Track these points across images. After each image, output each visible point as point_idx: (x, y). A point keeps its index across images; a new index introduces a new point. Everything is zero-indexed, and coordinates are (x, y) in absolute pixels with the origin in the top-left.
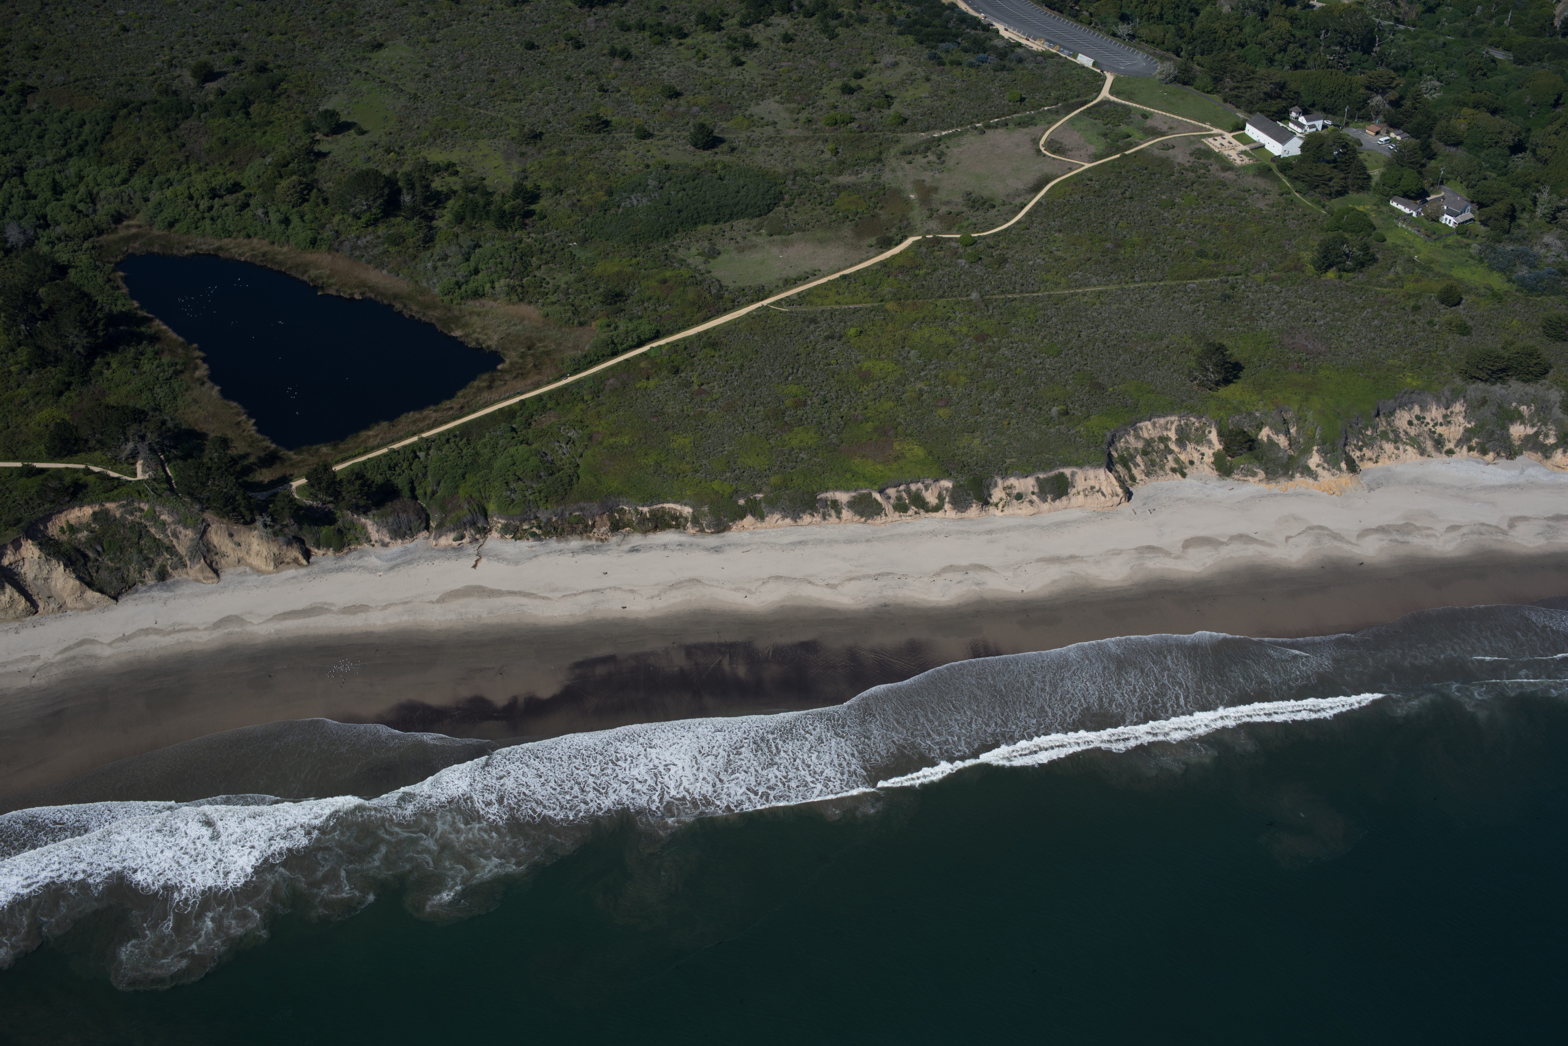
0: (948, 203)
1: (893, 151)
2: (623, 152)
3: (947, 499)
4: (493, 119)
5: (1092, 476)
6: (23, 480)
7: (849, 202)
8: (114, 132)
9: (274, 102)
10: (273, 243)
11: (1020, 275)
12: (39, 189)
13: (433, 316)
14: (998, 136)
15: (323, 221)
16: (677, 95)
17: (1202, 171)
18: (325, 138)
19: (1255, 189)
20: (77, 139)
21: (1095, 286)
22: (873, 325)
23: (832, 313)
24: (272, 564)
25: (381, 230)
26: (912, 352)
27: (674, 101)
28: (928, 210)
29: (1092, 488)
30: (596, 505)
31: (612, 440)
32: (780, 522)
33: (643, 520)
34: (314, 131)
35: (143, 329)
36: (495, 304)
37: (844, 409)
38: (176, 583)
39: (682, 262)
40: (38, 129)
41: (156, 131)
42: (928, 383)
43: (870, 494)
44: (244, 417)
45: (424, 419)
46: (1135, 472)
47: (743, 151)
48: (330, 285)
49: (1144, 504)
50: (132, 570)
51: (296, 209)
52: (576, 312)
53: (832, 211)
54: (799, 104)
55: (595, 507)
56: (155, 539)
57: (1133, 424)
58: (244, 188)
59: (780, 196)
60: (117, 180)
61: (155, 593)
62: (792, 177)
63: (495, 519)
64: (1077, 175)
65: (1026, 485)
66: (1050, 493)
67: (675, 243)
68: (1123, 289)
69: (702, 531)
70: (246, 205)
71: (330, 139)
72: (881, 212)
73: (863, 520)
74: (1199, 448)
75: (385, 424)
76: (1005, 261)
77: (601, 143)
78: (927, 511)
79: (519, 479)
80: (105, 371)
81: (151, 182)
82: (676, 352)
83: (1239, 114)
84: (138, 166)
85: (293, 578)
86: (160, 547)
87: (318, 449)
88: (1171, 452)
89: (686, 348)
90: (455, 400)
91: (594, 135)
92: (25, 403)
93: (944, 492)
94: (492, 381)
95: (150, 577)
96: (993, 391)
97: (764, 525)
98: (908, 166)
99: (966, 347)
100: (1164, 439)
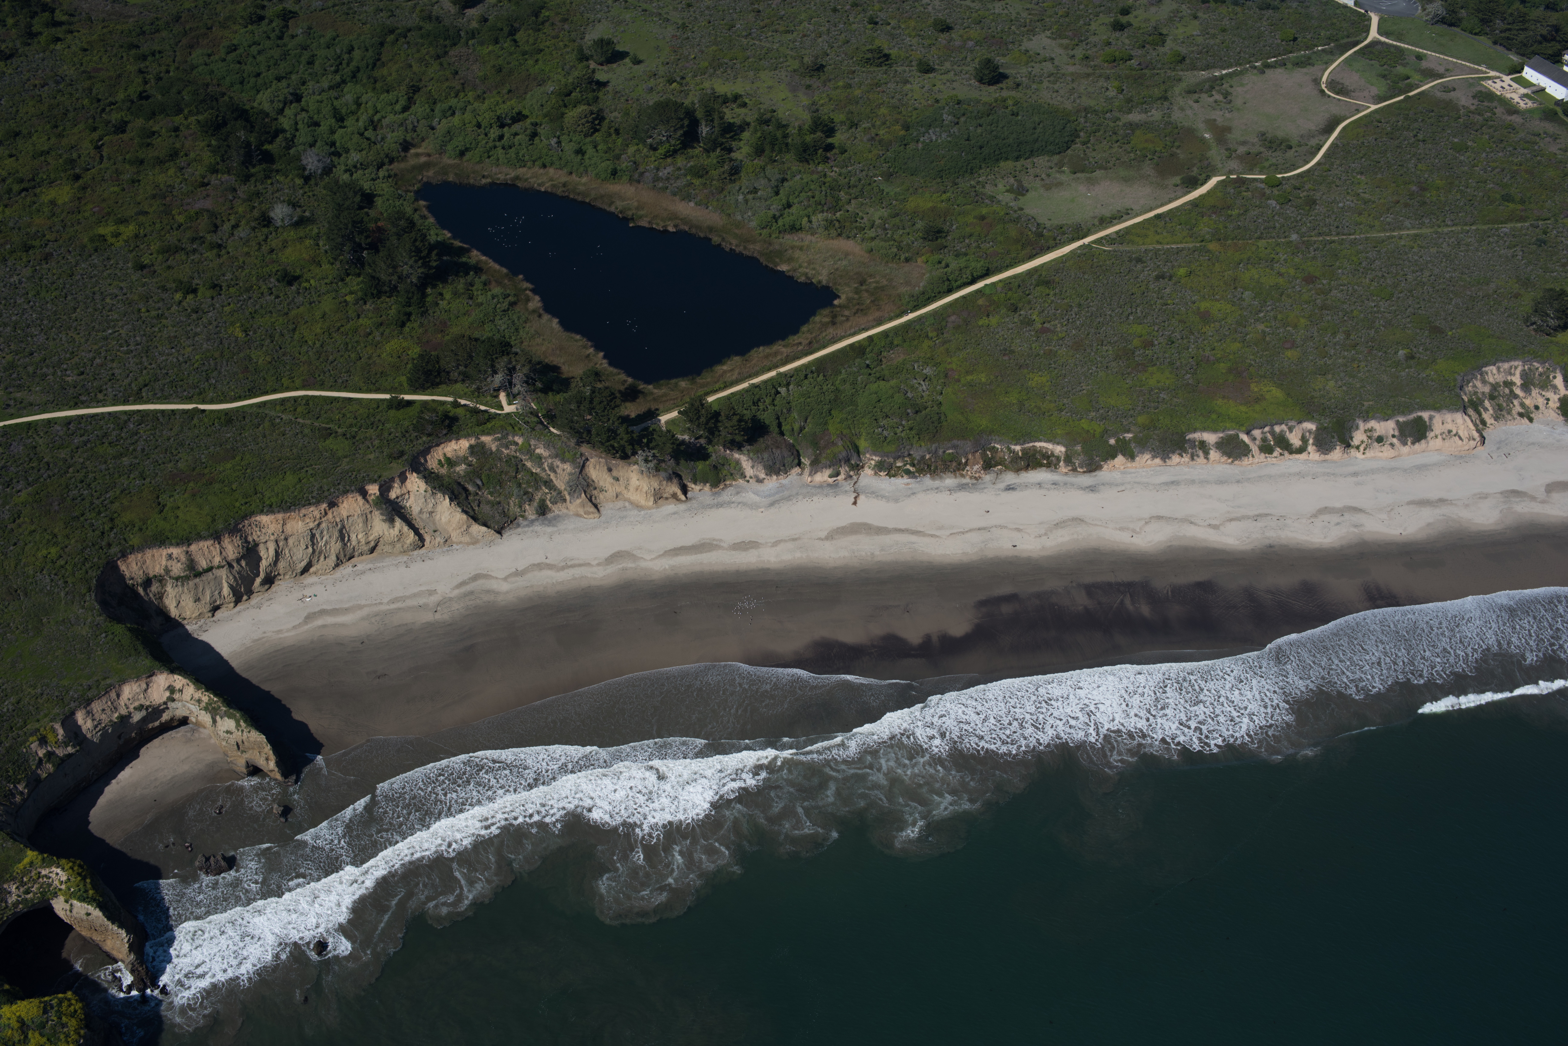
0: (1244, 143)
1: (1177, 90)
2: (908, 86)
3: (1311, 441)
4: (769, 50)
5: (1449, 420)
6: (392, 413)
7: (1146, 141)
8: (384, 59)
9: (539, 30)
10: (571, 173)
11: (1333, 217)
12: (321, 116)
13: (754, 249)
14: (1277, 75)
15: (617, 152)
16: (947, 28)
17: (1489, 114)
18: (600, 67)
19: (1545, 133)
20: (348, 64)
21: (1408, 229)
22: (1201, 266)
23: (1156, 252)
24: (652, 499)
25: (680, 161)
26: (1247, 293)
27: (946, 35)
28: (1227, 150)
29: (1450, 432)
30: (969, 444)
31: (969, 378)
32: (1149, 462)
33: (1015, 458)
34: (587, 59)
35: (464, 259)
36: (813, 239)
37: (1192, 350)
38: (556, 518)
39: (992, 198)
40: (306, 55)
41: (427, 57)
42: (1269, 325)
43: (1238, 435)
44: (591, 350)
45: (776, 354)
46: (1486, 416)
47: (1028, 87)
48: (641, 217)
49: (1498, 448)
50: (512, 504)
51: (589, 139)
52: (900, 248)
53: (1129, 150)
54: (1071, 40)
55: (968, 445)
56: (532, 473)
57: (1479, 368)
58: (527, 117)
59: (1075, 135)
60: (398, 107)
61: (538, 527)
62: (1083, 114)
63: (868, 456)
64: (1365, 116)
65: (1387, 427)
66: (1410, 436)
67: (980, 179)
68: (1437, 233)
69: (1074, 470)
70: (534, 135)
71: (605, 68)
72: (1178, 151)
73: (1230, 461)
74: (1543, 393)
75: (737, 359)
76: (1314, 202)
77: (885, 76)
78: (1291, 453)
79: (887, 416)
80: (441, 302)
81: (433, 110)
82: (1010, 289)
83: (1511, 57)
84: (414, 94)
85: (675, 513)
86: (538, 481)
87: (676, 383)
88: (1516, 396)
89: (1019, 286)
90: (800, 334)
91: (876, 69)
92: (370, 334)
93: (1308, 434)
94: (834, 316)
95: (530, 511)
96: (1334, 334)
97: (1134, 464)
98: (1195, 105)
99: (1298, 288)
100: (1509, 384)
